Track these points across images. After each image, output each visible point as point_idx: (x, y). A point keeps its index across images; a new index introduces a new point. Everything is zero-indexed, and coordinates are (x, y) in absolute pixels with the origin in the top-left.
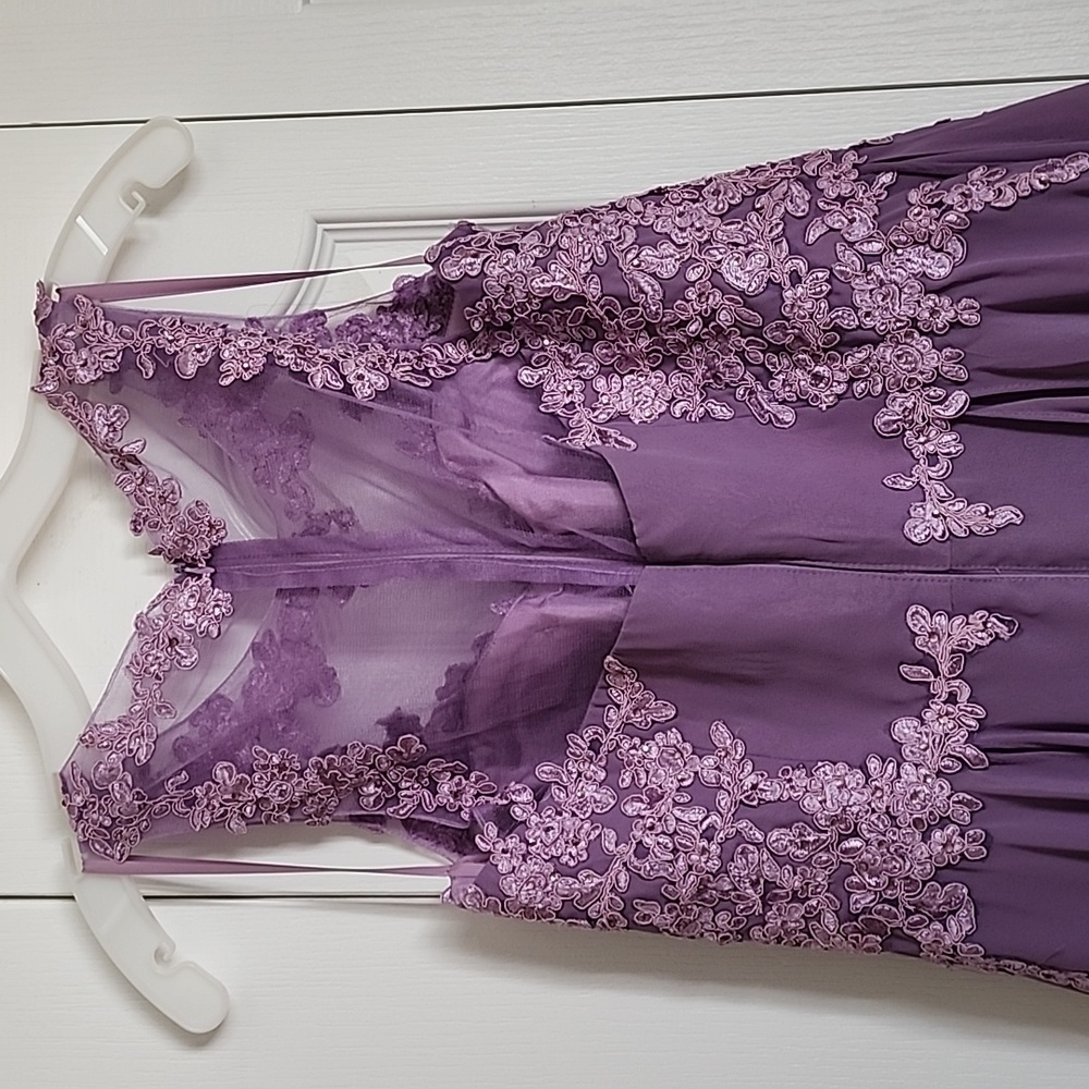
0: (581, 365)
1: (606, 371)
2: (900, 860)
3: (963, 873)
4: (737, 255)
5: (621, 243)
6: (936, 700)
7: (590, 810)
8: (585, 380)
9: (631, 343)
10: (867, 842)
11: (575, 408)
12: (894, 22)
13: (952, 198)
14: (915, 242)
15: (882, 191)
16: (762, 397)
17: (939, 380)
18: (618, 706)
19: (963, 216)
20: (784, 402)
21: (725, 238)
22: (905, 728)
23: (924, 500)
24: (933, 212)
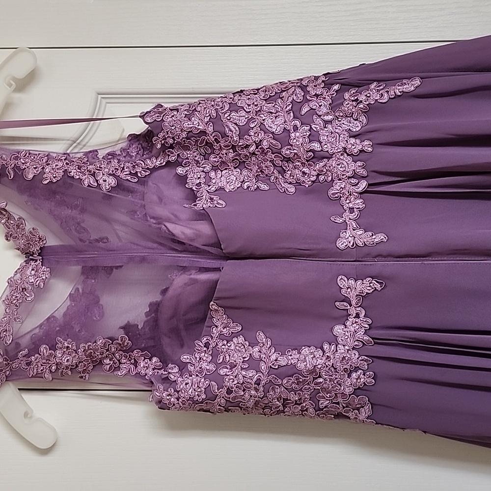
0: (204, 166)
1: (215, 168)
2: (339, 386)
3: (365, 392)
4: (271, 117)
5: (223, 110)
6: (351, 317)
7: (204, 373)
8: (205, 173)
9: (225, 155)
10: (325, 379)
11: (201, 185)
12: (349, 16)
13: (362, 98)
14: (346, 116)
15: (334, 92)
16: (282, 181)
17: (355, 175)
18: (217, 327)
19: (366, 106)
20: (290, 183)
21: (267, 110)
22: (338, 329)
23: (347, 229)
24: (354, 103)
